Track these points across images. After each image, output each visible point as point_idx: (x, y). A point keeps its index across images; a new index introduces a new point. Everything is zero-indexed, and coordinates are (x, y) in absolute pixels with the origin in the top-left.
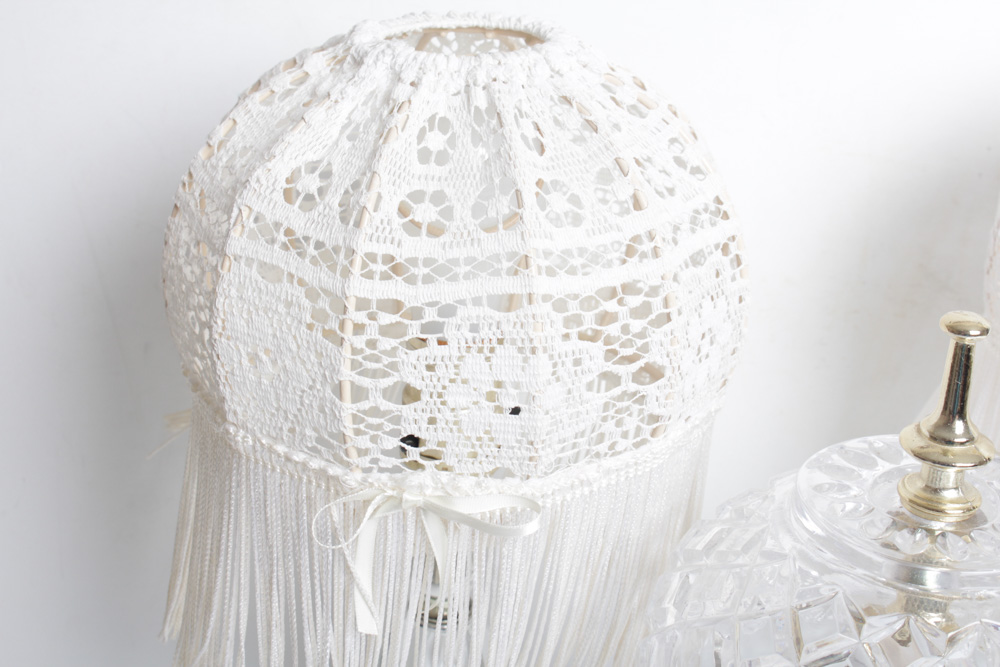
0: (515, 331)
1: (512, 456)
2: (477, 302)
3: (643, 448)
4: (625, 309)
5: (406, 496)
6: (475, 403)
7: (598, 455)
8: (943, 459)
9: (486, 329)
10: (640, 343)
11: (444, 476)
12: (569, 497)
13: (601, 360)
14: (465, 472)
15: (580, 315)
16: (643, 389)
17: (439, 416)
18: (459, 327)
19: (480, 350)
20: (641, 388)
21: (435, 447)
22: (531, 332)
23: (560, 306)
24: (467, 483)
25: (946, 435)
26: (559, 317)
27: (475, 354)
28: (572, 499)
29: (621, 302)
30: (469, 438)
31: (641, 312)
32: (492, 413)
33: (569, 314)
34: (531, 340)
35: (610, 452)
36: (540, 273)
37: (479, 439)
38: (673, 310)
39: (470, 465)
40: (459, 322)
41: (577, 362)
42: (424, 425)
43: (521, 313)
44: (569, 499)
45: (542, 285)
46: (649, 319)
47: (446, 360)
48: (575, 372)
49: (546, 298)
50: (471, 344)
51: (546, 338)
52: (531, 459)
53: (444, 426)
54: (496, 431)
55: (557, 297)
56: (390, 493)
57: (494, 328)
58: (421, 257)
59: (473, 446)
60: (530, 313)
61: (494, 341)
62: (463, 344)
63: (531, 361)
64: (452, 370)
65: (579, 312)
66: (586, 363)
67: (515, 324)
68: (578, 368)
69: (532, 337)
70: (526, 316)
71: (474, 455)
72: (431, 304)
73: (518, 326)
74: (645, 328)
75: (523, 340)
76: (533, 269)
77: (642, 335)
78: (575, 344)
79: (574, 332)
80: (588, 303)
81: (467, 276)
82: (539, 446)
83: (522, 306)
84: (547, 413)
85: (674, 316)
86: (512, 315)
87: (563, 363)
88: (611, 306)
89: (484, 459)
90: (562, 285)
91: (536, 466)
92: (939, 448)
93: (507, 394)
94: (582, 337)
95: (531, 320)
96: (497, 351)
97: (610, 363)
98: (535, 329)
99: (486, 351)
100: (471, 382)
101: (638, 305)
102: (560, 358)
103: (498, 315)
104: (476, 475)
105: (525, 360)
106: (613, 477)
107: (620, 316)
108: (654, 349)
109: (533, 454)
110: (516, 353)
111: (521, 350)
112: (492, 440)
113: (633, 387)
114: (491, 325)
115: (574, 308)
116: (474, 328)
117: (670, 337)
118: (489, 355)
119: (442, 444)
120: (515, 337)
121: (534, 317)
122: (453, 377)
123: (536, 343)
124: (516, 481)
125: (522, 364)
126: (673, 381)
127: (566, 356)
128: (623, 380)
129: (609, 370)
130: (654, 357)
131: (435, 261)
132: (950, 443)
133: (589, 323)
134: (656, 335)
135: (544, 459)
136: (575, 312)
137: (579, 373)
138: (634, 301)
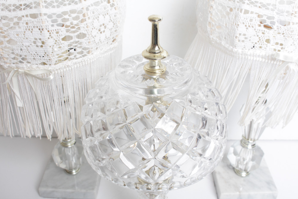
0: (37, 24)
1: (44, 59)
2: (27, 16)
3: (85, 57)
4: (71, 18)
5: (19, 70)
6: (31, 44)
7: (71, 59)
8: (154, 58)
9: (30, 23)
10: (77, 27)
11: (29, 65)
12: (65, 70)
13: (65, 32)
14: (34, 64)
15: (57, 19)
16: (81, 40)
17: (22, 48)
18: (23, 23)
19: (29, 30)
20: (79, 40)
21: (24, 57)
22: (41, 24)
23: (50, 16)
24: (35, 67)
25: (153, 51)
26: (49, 20)
27: (28, 31)
28: (66, 71)
29: (69, 16)
30: (31, 54)
31: (76, 18)
32: (36, 47)
33: (53, 19)
34: (42, 26)
35: (75, 58)
36: (43, 7)
37: (34, 54)
38: (87, 18)
39: (34, 62)
40: (23, 22)
41: (57, 33)
42: (20, 51)
43: (38, 19)
44: (65, 71)
45: (44, 11)
46: (79, 20)
47: (21, 33)
48: (57, 35)
49: (45, 14)
50: (27, 28)
51: (46, 26)
52: (49, 60)
53: (24, 51)
54: (38, 52)
55: (49, 14)
56: (15, 69)
57: (32, 23)
58: (12, 4)
59: (34, 56)
60: (40, 19)
61: (32, 27)
62: (25, 28)
63: (42, 32)
64: (23, 36)
65: (56, 18)
66: (60, 33)
67: (37, 22)
68: (58, 34)
69: (42, 25)
70: (39, 20)
71: (34, 59)
72: (16, 17)
73: (38, 22)
74: (78, 23)
75: (40, 26)
76: (41, 6)
77: (77, 25)
78: (56, 27)
79: (55, 24)
80: (59, 16)
81: (24, 9)
82: (51, 56)
83: (38, 17)
84: (50, 47)
85: (87, 20)
86: (36, 20)
87: (53, 33)
88: (66, 17)
89: (37, 60)
90: (50, 11)
91: (51, 61)
92: (152, 55)
93: (38, 42)
94: (58, 25)
95: (41, 21)
96: (33, 30)
97: (68, 33)
98: (42, 23)
99: (31, 30)
100: (28, 39)
101: (75, 16)
102: (51, 31)
103: (32, 20)
104: (37, 64)
105: (41, 32)
106: (78, 65)
107: (70, 19)
108: (82, 29)
109: (50, 58)
110: (38, 30)
111: (39, 29)
112: (38, 54)
113: (77, 40)
114: (31, 22)
115: (54, 17)
116: (27, 24)
117: (86, 26)
118: (32, 31)
119: (25, 56)
120: (37, 26)
121: (41, 19)
122: (24, 37)
123: (43, 27)
124: (48, 66)
125: (41, 33)
126: (89, 38)
127: (53, 31)
128: (73, 37)
129: (68, 35)
130: (82, 31)
131: (16, 5)
132: (155, 53)
133: (60, 21)
134: (82, 25)
135: (53, 60)
136: (55, 18)
137: (59, 35)
138: (74, 15)
